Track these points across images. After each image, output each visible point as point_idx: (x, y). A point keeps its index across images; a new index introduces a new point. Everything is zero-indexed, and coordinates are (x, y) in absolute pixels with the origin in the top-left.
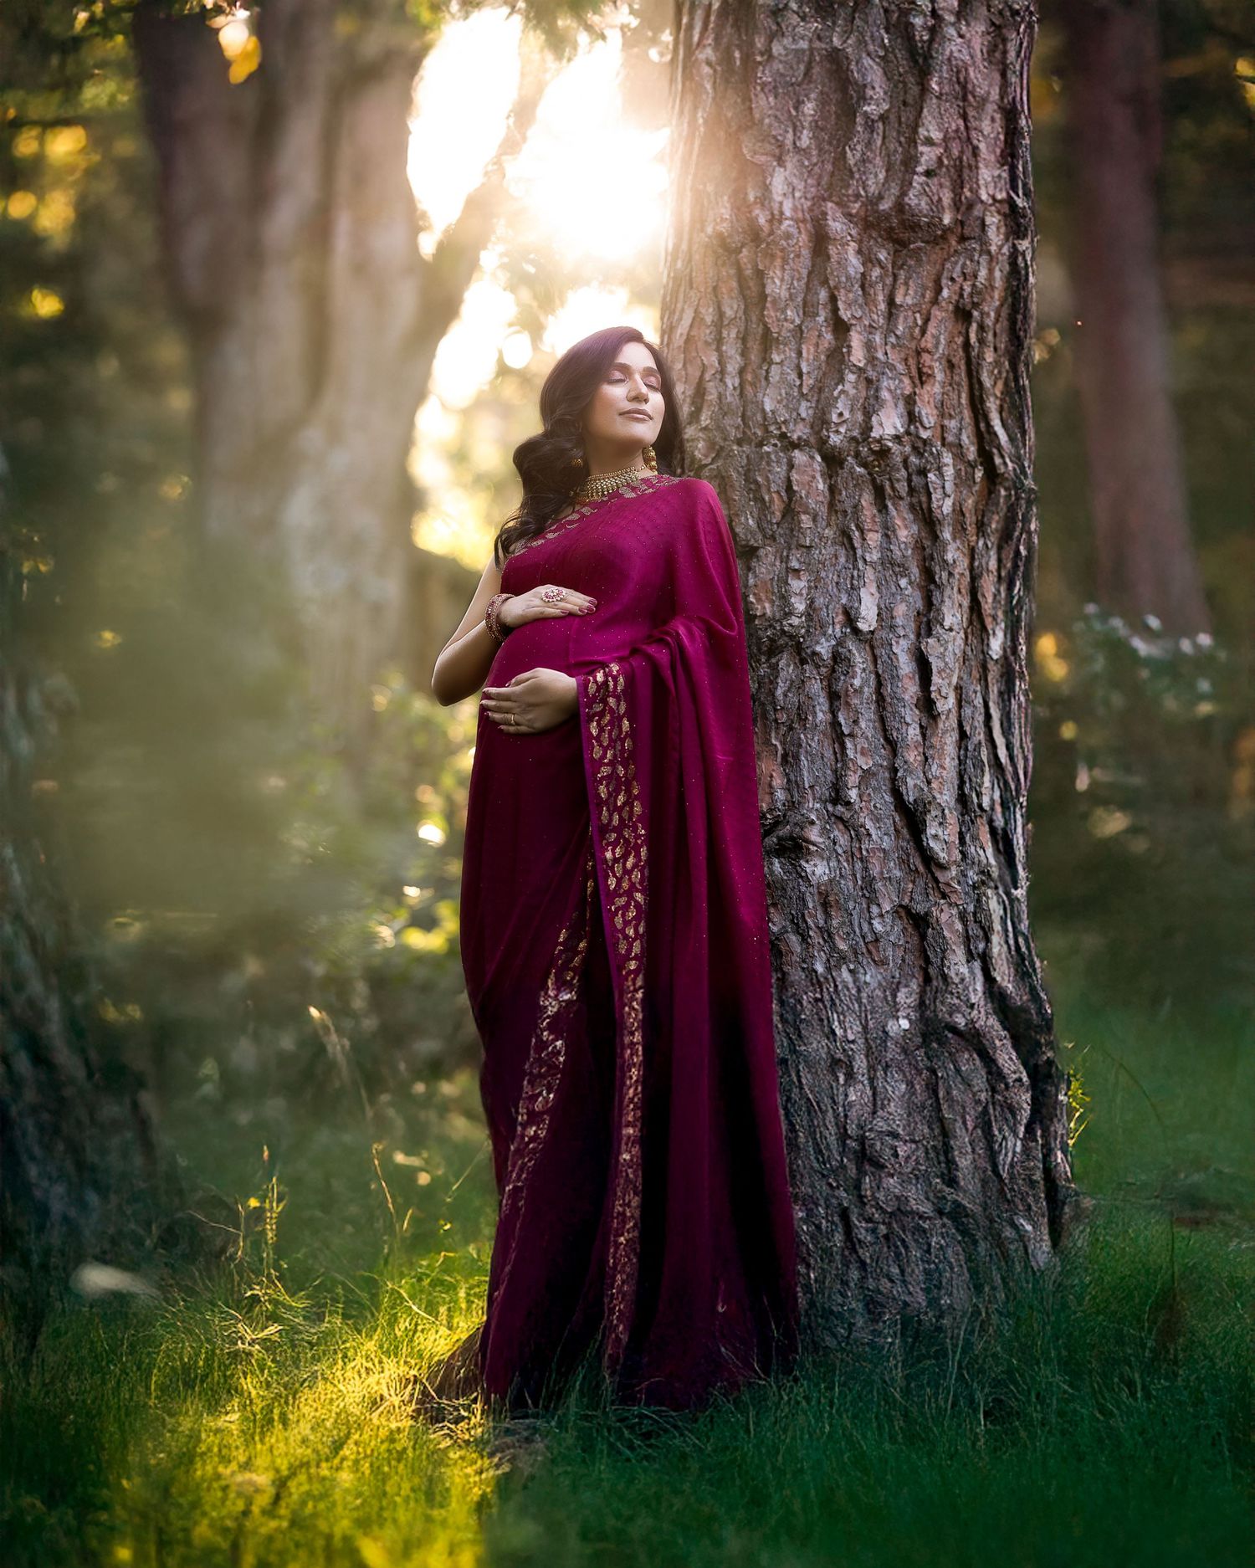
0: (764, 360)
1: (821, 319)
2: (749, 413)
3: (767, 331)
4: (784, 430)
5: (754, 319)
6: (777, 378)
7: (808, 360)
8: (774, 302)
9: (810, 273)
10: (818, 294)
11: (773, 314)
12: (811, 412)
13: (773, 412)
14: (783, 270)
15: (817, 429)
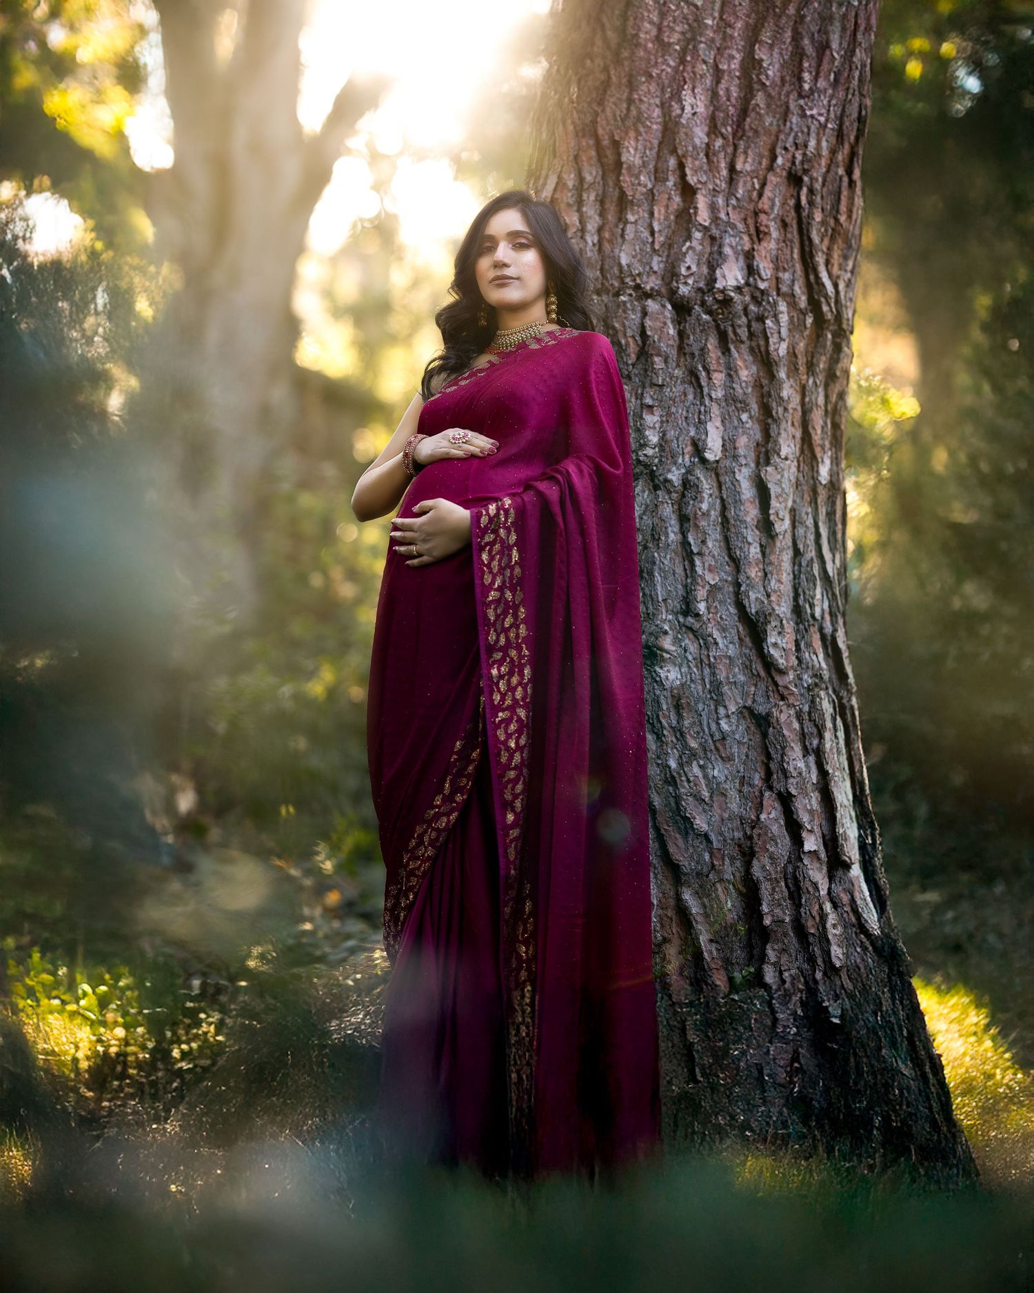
0: (620, 219)
1: (670, 184)
2: (607, 267)
3: (623, 194)
4: (638, 281)
5: (611, 183)
6: (632, 236)
7: (659, 220)
8: (629, 168)
9: (660, 143)
10: (667, 161)
11: (628, 179)
12: (662, 265)
13: (628, 266)
14: (637, 140)
15: (667, 281)
